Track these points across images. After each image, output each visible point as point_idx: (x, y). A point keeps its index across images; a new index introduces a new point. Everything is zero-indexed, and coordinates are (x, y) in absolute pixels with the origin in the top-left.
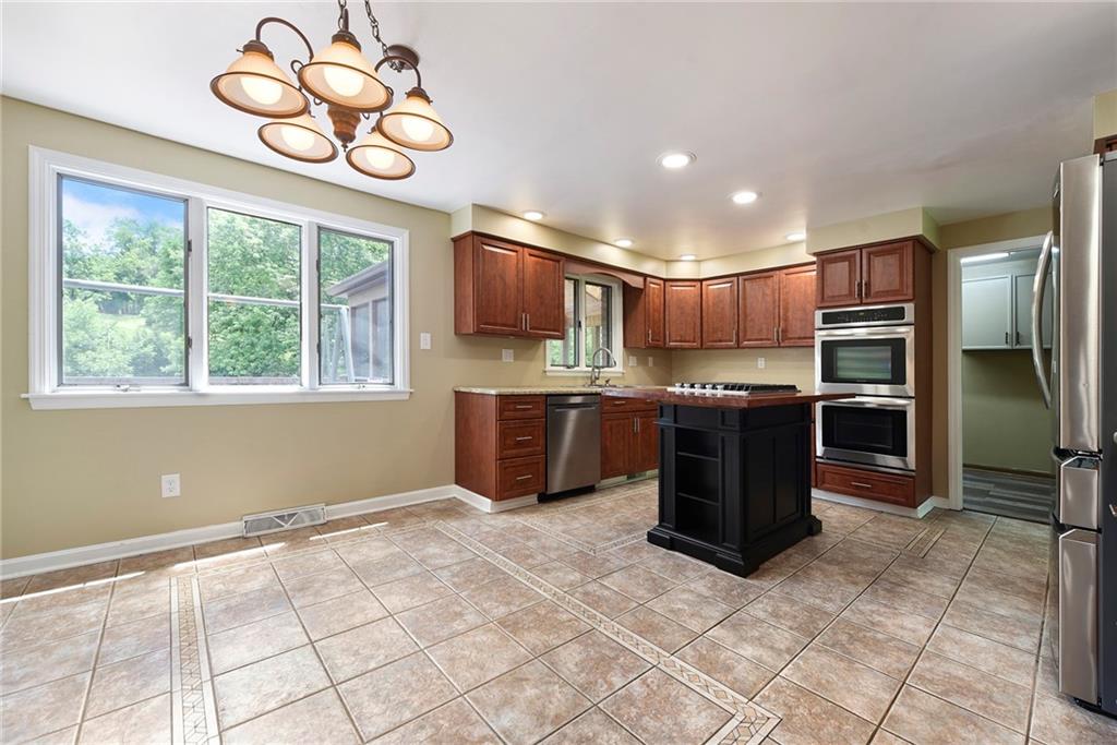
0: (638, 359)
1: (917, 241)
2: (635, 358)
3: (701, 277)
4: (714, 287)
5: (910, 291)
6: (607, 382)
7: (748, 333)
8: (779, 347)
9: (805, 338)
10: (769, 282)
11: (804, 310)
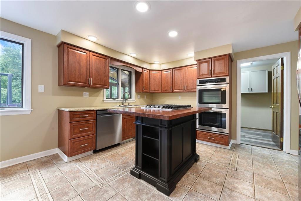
0: (141, 96)
1: (229, 55)
2: (139, 96)
3: (161, 69)
4: (165, 73)
5: (228, 72)
6: (129, 104)
7: (176, 87)
8: (185, 92)
9: (193, 89)
10: (182, 70)
11: (193, 80)
